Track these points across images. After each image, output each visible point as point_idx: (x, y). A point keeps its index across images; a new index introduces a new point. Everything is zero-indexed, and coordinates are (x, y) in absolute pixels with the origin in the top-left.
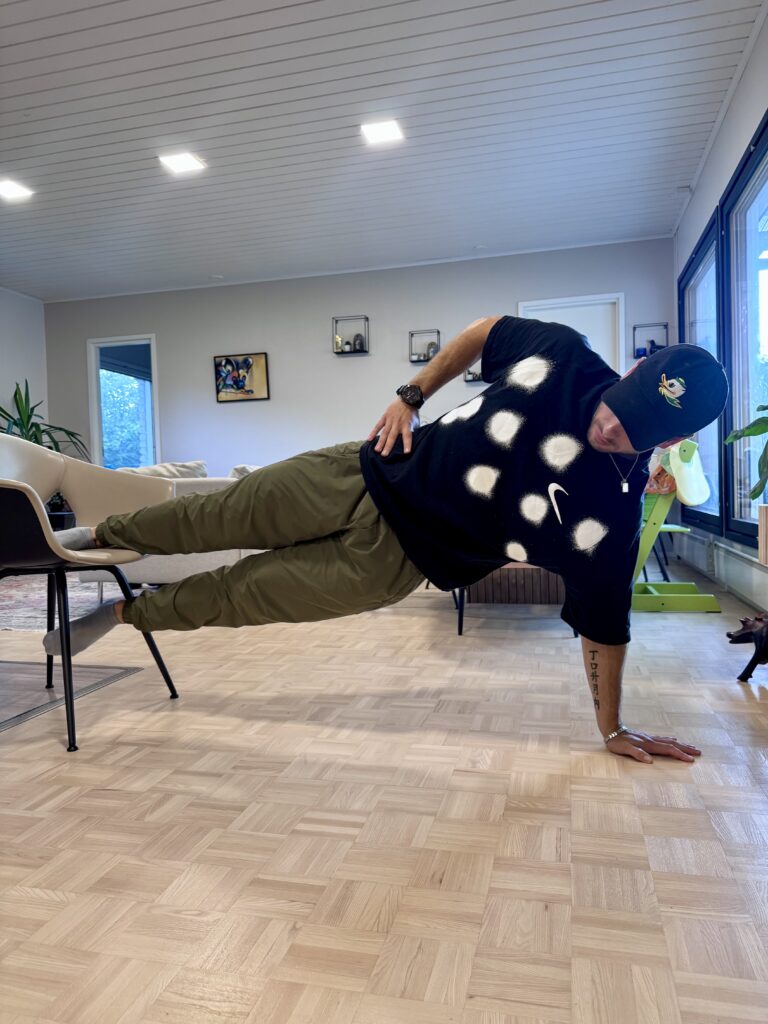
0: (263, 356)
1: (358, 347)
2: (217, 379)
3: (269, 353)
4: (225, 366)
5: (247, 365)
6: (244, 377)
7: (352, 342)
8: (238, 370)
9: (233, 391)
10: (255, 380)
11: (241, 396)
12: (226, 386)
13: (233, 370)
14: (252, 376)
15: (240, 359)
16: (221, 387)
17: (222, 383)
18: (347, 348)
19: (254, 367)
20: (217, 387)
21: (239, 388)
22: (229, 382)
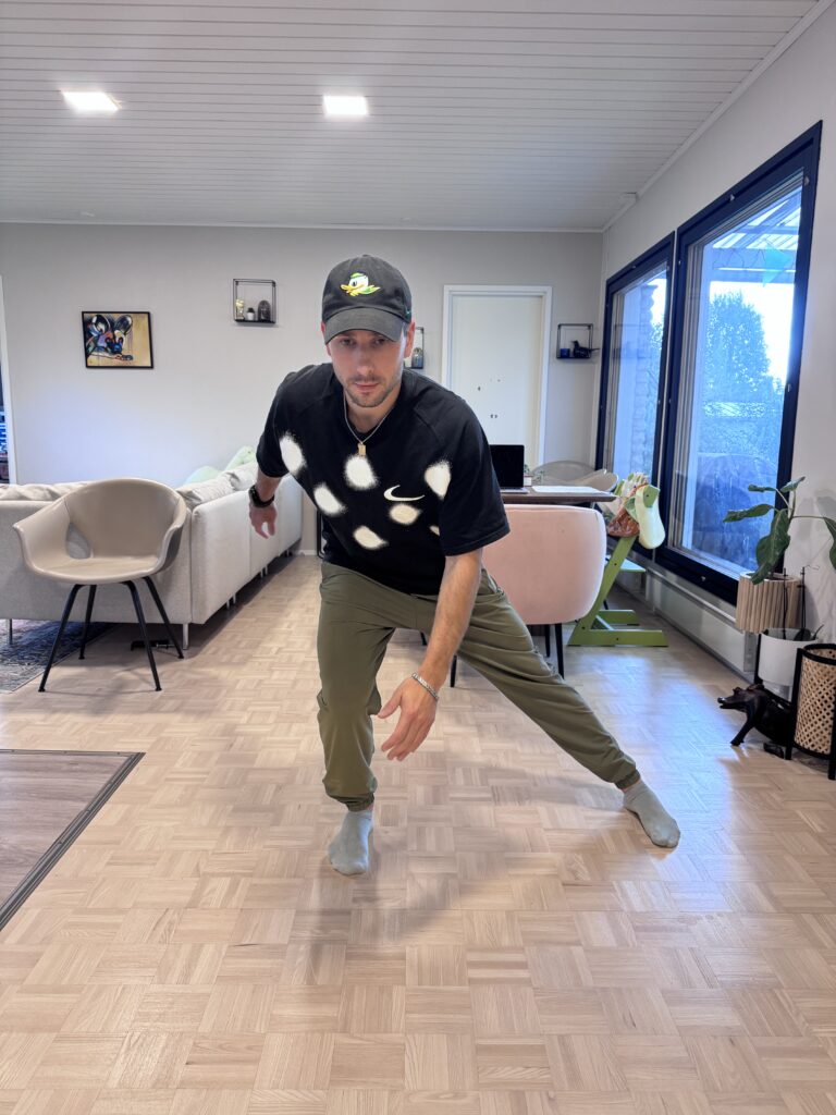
0: (146, 316)
1: (263, 318)
2: (86, 340)
3: (152, 313)
4: (96, 324)
5: (125, 326)
6: (121, 339)
7: (256, 309)
8: (113, 331)
9: (107, 355)
10: (135, 344)
11: (116, 362)
12: (97, 348)
13: (107, 330)
14: (131, 339)
15: (116, 317)
16: (90, 349)
17: (92, 345)
18: (250, 316)
19: (133, 329)
20: (86, 349)
21: (114, 352)
22: (102, 344)
